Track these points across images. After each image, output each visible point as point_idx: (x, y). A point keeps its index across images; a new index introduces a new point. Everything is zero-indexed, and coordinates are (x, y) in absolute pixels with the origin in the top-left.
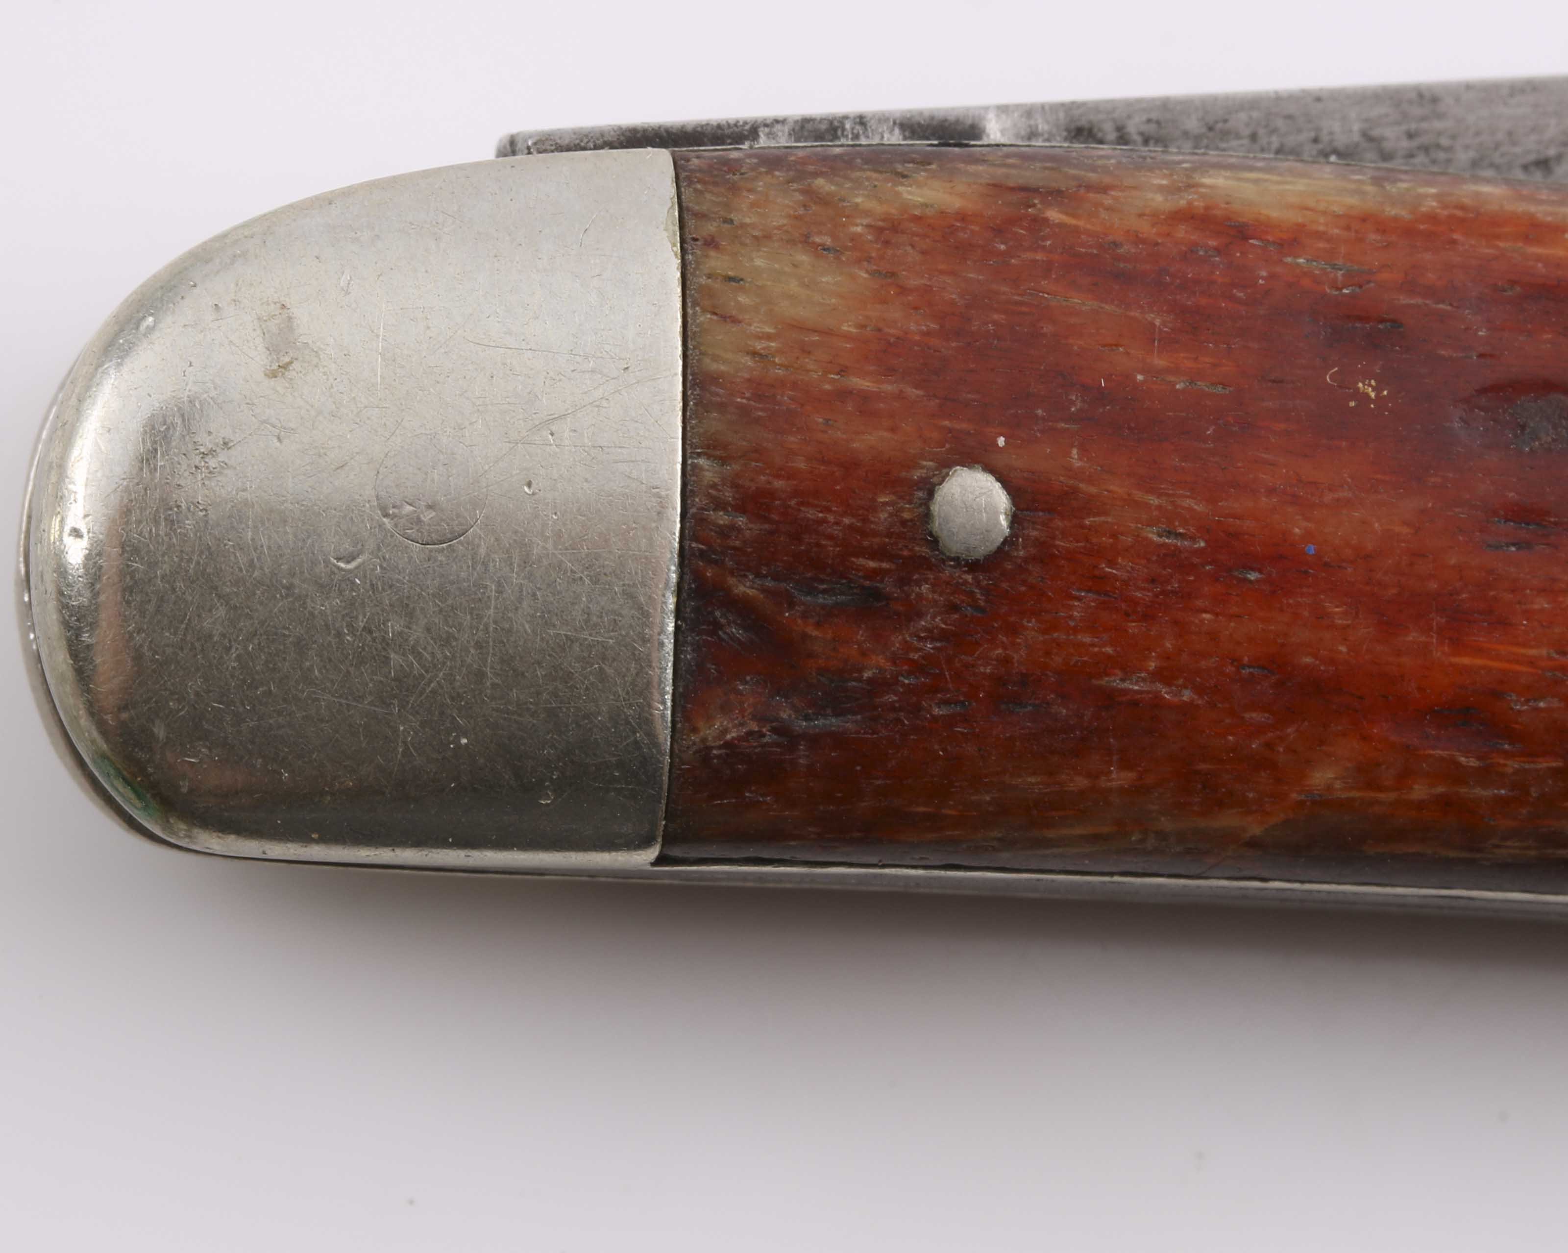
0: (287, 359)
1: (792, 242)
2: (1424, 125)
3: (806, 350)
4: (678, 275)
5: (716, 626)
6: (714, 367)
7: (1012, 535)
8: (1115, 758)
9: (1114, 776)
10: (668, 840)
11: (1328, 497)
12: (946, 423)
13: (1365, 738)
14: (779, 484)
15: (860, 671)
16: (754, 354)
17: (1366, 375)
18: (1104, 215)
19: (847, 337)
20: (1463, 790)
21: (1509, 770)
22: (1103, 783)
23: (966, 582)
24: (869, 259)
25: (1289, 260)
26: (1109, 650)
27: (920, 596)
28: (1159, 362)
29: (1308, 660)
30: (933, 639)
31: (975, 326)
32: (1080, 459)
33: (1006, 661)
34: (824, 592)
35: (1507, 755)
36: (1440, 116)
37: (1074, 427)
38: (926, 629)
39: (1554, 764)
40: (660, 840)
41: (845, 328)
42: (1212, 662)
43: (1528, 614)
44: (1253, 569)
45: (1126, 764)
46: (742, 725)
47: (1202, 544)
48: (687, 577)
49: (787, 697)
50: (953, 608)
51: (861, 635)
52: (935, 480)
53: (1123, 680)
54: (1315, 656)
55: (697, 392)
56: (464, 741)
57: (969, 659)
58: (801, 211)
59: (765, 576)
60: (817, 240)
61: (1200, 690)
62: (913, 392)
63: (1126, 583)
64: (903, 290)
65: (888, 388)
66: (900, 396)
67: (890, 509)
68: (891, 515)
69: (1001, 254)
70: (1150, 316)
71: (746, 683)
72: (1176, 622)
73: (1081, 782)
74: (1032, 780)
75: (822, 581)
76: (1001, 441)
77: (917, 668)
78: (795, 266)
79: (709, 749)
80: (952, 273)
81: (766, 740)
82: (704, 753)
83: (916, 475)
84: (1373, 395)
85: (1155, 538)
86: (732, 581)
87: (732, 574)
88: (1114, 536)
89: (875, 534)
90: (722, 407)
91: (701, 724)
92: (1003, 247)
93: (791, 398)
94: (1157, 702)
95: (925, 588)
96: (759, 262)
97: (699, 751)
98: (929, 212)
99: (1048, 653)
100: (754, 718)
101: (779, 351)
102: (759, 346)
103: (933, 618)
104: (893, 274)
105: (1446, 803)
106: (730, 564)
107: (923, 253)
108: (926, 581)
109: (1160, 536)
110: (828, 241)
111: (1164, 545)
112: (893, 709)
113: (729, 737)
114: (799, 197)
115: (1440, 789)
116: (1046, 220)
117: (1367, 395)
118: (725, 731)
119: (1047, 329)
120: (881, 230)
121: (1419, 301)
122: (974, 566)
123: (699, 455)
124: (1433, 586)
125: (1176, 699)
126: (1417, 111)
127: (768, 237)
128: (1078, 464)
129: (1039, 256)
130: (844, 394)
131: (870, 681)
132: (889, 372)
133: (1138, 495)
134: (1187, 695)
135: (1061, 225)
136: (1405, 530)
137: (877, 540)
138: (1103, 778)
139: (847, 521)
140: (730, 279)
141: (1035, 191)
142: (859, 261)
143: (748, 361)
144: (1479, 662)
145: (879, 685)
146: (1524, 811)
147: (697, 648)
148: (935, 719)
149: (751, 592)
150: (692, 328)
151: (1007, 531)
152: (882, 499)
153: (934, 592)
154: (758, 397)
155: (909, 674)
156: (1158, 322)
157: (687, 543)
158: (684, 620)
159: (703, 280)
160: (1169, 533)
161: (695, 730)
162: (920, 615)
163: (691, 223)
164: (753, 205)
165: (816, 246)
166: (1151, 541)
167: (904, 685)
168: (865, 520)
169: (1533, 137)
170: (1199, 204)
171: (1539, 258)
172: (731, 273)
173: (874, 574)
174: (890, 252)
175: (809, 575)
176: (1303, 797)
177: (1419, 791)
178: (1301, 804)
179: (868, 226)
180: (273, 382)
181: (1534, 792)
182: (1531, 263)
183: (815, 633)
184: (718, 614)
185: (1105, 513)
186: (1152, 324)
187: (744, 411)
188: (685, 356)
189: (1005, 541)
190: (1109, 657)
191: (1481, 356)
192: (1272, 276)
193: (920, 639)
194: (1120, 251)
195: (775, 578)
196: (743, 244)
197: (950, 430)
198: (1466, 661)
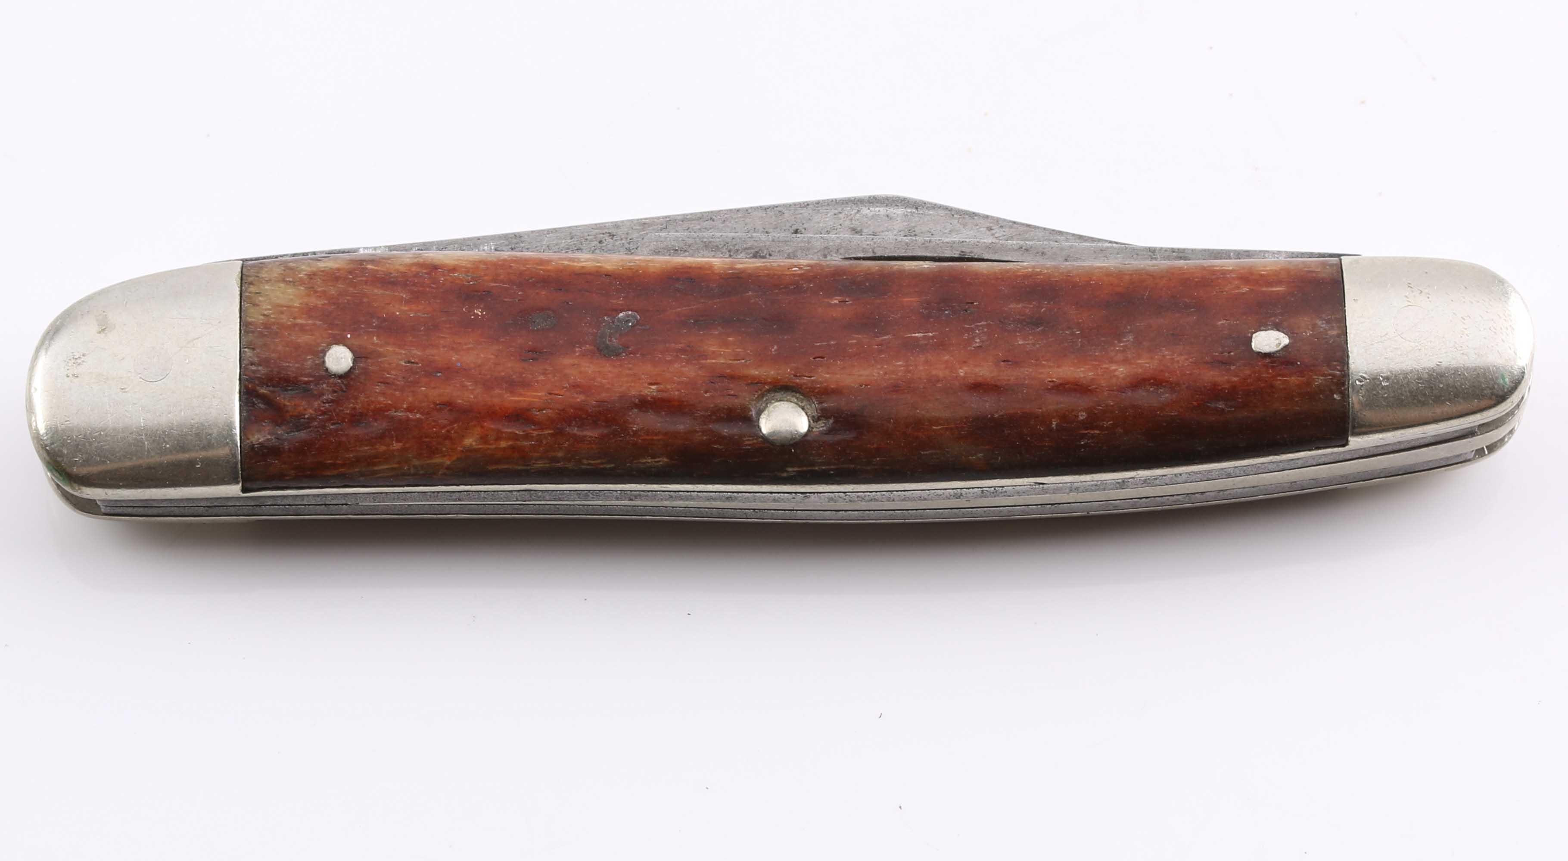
0: (104, 327)
1: (279, 281)
2: (517, 245)
3: (282, 313)
4: (239, 293)
5: (254, 404)
6: (250, 320)
7: (353, 366)
8: (395, 438)
9: (395, 445)
10: (244, 480)
11: (465, 347)
12: (330, 332)
13: (482, 427)
14: (273, 355)
15: (304, 415)
16: (264, 315)
17: (477, 308)
18: (388, 265)
19: (296, 307)
20: (519, 443)
21: (534, 435)
22: (391, 448)
23: (338, 383)
24: (305, 284)
25: (451, 275)
26: (390, 402)
27: (323, 388)
28: (405, 308)
29: (460, 401)
30: (329, 403)
31: (340, 301)
32: (377, 340)
33: (354, 408)
34: (291, 390)
35: (534, 430)
36: (522, 242)
37: (375, 330)
38: (326, 400)
39: (550, 432)
40: (240, 479)
41: (296, 305)
42: (426, 404)
43: (537, 381)
44: (439, 372)
45: (398, 441)
46: (265, 436)
47: (420, 365)
48: (243, 388)
49: (280, 426)
50: (335, 392)
51: (304, 403)
52: (326, 350)
53: (395, 412)
54: (463, 400)
55: (244, 328)
56: (168, 446)
57: (341, 408)
58: (282, 272)
59: (270, 386)
60: (288, 279)
61: (422, 413)
62: (318, 323)
63: (394, 379)
64: (316, 292)
65: (310, 322)
66: (314, 324)
67: (311, 360)
68: (312, 362)
69: (351, 278)
70: (401, 295)
71: (266, 423)
72: (413, 392)
73: (384, 448)
74: (366, 448)
75: (289, 386)
76: (349, 336)
77: (323, 413)
78: (280, 287)
79: (253, 445)
80: (334, 286)
81: (273, 441)
82: (252, 447)
83: (320, 349)
84: (480, 314)
85: (404, 364)
86: (258, 388)
87: (258, 386)
88: (390, 364)
89: (306, 369)
90: (253, 332)
91: (250, 437)
92: (351, 277)
93: (277, 328)
94: (408, 419)
95: (324, 386)
96: (267, 287)
97: (250, 446)
98: (327, 269)
99: (369, 405)
100: (269, 434)
101: (273, 314)
102: (266, 312)
103: (328, 395)
104: (313, 288)
105: (513, 448)
106: (257, 382)
107: (324, 280)
108: (324, 383)
109: (405, 363)
110: (291, 279)
111: (407, 366)
112: (316, 427)
113: (260, 441)
114: (283, 268)
115: (510, 443)
116: (367, 268)
117: (478, 314)
118: (259, 439)
119: (365, 300)
120: (310, 275)
121: (497, 284)
122: (341, 377)
123: (245, 348)
124: (503, 374)
125: (414, 417)
126: (515, 241)
127: (270, 280)
128: (376, 342)
129: (364, 279)
130: (295, 325)
131: (308, 418)
132: (310, 317)
133: (397, 350)
134: (418, 416)
135: (372, 269)
136: (492, 357)
137: (308, 371)
138: (391, 446)
139: (297, 365)
140: (257, 293)
141: (364, 261)
142: (301, 285)
143: (262, 317)
144: (520, 399)
145: (312, 419)
146: (541, 449)
147: (248, 411)
148: (331, 430)
149: (265, 392)
150: (243, 308)
151: (352, 365)
152: (309, 357)
153: (328, 386)
154: (266, 328)
155: (320, 415)
156: (404, 296)
157: (242, 376)
158: (242, 402)
159: (247, 294)
160: (409, 362)
161: (248, 439)
162: (323, 395)
163: (244, 277)
164: (267, 272)
165: (287, 281)
166: (403, 365)
167: (319, 419)
168: (303, 365)
169: (557, 247)
170: (421, 260)
171: (541, 270)
172: (257, 291)
173: (306, 383)
174: (312, 281)
175: (285, 385)
176: (462, 449)
177: (503, 444)
178: (462, 451)
179: (306, 275)
180: (99, 335)
181: (544, 442)
182: (538, 271)
183: (288, 404)
184: (254, 399)
185: (385, 357)
186: (402, 297)
187: (261, 333)
188: (240, 317)
189: (351, 368)
190: (389, 404)
191: (519, 300)
192: (445, 280)
193: (324, 403)
194: (392, 275)
195: (274, 386)
196: (262, 283)
197: (332, 334)
198: (516, 399)
